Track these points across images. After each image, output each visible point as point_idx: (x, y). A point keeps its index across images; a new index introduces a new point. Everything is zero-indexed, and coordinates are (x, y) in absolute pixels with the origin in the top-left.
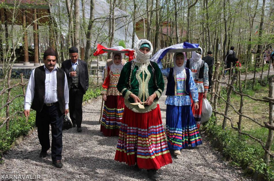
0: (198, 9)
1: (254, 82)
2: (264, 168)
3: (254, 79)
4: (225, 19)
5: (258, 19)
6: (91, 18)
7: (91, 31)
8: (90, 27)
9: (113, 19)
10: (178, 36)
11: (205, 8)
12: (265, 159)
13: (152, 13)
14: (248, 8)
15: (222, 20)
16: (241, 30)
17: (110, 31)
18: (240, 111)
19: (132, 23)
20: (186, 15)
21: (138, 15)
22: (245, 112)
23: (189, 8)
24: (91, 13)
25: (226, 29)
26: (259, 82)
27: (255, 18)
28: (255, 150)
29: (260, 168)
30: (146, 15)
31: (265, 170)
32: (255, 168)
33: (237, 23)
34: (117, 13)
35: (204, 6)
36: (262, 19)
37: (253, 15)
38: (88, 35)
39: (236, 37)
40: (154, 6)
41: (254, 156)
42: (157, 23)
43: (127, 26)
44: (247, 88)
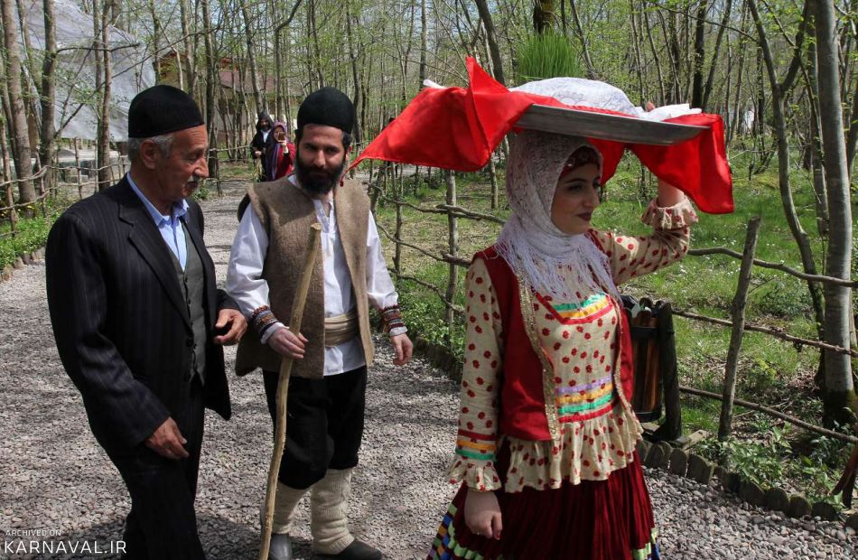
0: (295, 35)
1: (417, 180)
2: (445, 336)
3: (416, 175)
4: (352, 56)
5: (415, 56)
6: (48, 48)
7: (52, 78)
8: (48, 68)
9: (105, 51)
10: (258, 89)
11: (312, 32)
12: (446, 318)
13: (197, 40)
14: (396, 36)
15: (347, 57)
16: (385, 78)
17: (98, 79)
18: (397, 236)
19: (149, 62)
20: (270, 45)
21: (162, 43)
22: (404, 238)
23: (277, 31)
24: (48, 37)
25: (355, 75)
26: (426, 181)
27: (410, 55)
28: (429, 307)
29: (438, 336)
30: (182, 44)
31: (446, 338)
32: (430, 337)
33: (376, 64)
34: (113, 37)
35: (309, 27)
36: (423, 58)
37: (406, 49)
38: (45, 88)
39: (375, 92)
40: (200, 24)
41: (428, 318)
42: (208, 60)
43: (138, 67)
44: (406, 194)
